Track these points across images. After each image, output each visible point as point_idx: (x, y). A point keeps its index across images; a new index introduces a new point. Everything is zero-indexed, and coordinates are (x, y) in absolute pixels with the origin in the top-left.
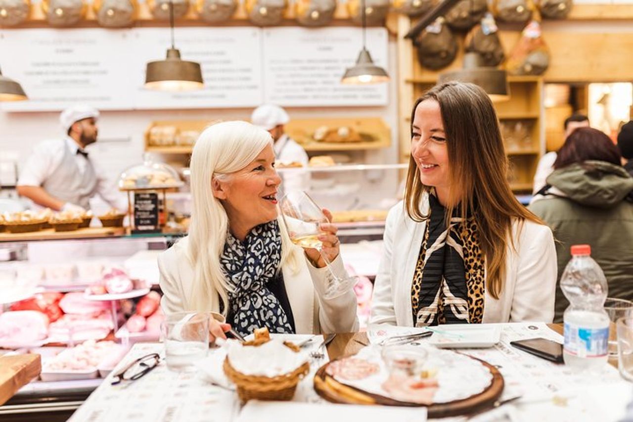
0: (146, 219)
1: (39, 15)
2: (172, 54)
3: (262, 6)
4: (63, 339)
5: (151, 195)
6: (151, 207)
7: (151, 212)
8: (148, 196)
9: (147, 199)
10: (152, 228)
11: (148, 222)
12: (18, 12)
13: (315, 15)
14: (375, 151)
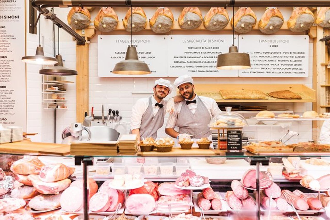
0: (235, 146)
1: (121, 27)
2: (233, 50)
3: (242, 23)
4: (166, 211)
5: (238, 132)
6: (238, 139)
7: (238, 142)
8: (236, 132)
9: (236, 134)
10: (238, 151)
11: (236, 148)
12: (112, 26)
13: (271, 28)
14: (302, 104)
